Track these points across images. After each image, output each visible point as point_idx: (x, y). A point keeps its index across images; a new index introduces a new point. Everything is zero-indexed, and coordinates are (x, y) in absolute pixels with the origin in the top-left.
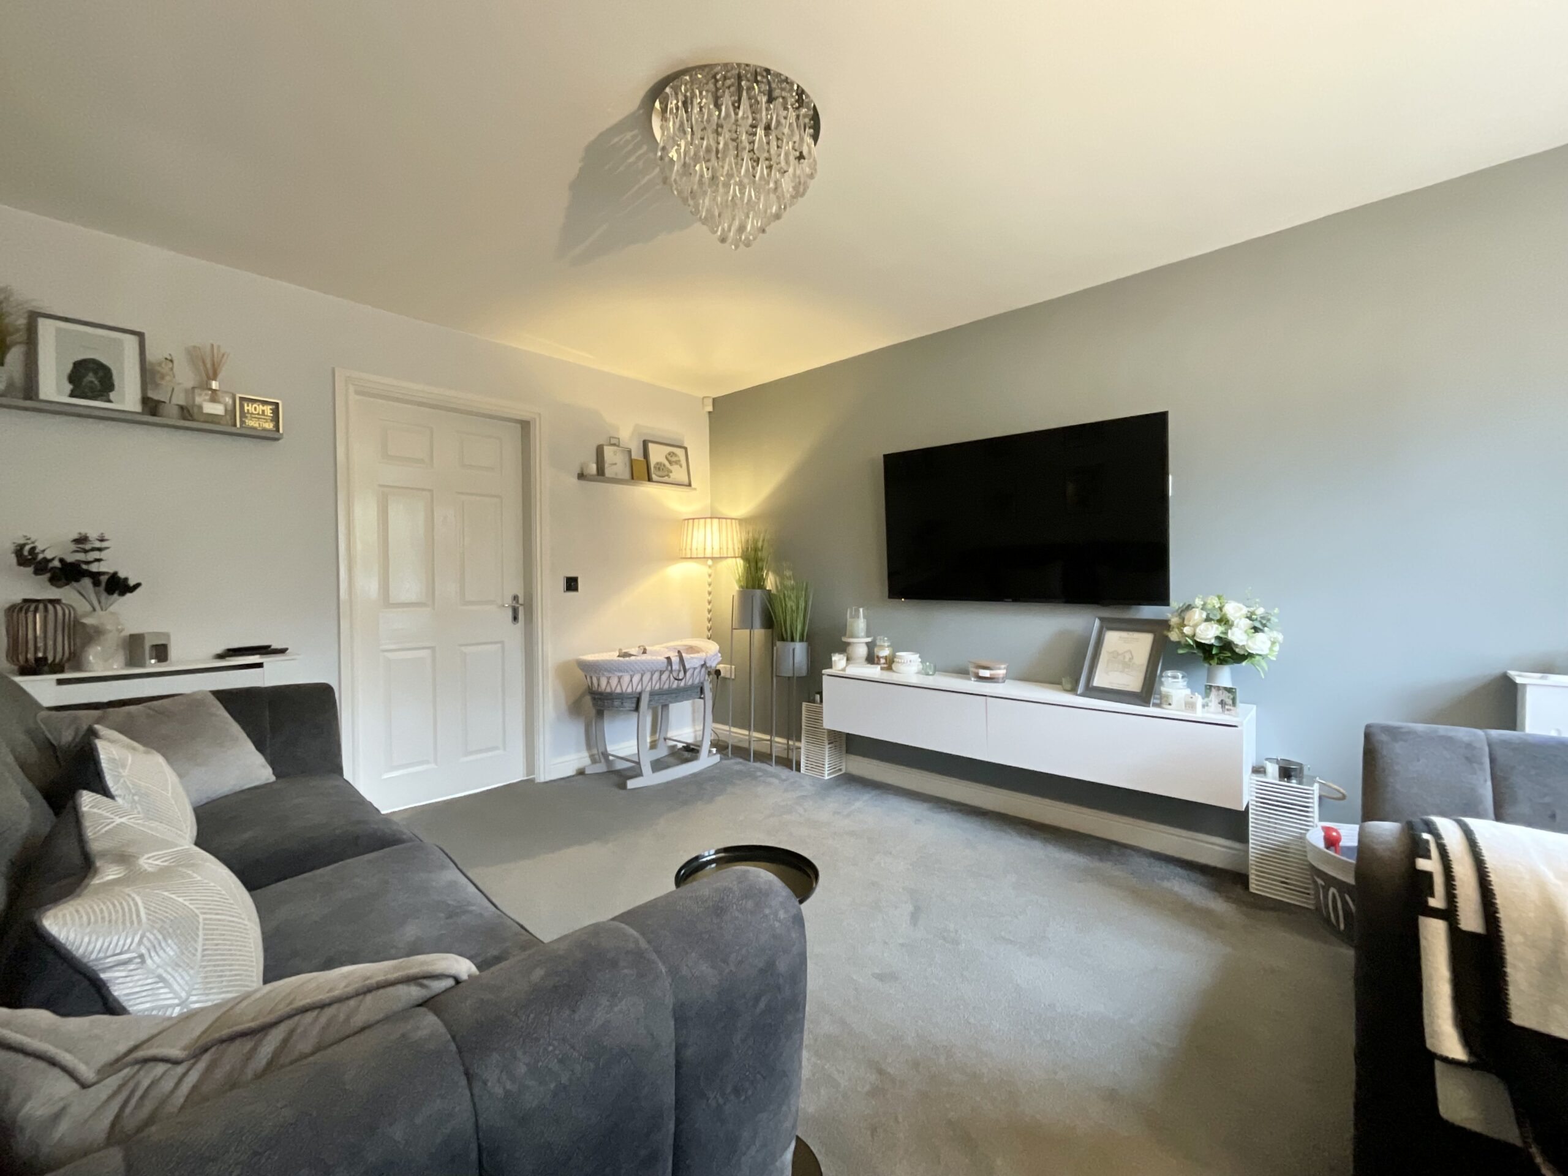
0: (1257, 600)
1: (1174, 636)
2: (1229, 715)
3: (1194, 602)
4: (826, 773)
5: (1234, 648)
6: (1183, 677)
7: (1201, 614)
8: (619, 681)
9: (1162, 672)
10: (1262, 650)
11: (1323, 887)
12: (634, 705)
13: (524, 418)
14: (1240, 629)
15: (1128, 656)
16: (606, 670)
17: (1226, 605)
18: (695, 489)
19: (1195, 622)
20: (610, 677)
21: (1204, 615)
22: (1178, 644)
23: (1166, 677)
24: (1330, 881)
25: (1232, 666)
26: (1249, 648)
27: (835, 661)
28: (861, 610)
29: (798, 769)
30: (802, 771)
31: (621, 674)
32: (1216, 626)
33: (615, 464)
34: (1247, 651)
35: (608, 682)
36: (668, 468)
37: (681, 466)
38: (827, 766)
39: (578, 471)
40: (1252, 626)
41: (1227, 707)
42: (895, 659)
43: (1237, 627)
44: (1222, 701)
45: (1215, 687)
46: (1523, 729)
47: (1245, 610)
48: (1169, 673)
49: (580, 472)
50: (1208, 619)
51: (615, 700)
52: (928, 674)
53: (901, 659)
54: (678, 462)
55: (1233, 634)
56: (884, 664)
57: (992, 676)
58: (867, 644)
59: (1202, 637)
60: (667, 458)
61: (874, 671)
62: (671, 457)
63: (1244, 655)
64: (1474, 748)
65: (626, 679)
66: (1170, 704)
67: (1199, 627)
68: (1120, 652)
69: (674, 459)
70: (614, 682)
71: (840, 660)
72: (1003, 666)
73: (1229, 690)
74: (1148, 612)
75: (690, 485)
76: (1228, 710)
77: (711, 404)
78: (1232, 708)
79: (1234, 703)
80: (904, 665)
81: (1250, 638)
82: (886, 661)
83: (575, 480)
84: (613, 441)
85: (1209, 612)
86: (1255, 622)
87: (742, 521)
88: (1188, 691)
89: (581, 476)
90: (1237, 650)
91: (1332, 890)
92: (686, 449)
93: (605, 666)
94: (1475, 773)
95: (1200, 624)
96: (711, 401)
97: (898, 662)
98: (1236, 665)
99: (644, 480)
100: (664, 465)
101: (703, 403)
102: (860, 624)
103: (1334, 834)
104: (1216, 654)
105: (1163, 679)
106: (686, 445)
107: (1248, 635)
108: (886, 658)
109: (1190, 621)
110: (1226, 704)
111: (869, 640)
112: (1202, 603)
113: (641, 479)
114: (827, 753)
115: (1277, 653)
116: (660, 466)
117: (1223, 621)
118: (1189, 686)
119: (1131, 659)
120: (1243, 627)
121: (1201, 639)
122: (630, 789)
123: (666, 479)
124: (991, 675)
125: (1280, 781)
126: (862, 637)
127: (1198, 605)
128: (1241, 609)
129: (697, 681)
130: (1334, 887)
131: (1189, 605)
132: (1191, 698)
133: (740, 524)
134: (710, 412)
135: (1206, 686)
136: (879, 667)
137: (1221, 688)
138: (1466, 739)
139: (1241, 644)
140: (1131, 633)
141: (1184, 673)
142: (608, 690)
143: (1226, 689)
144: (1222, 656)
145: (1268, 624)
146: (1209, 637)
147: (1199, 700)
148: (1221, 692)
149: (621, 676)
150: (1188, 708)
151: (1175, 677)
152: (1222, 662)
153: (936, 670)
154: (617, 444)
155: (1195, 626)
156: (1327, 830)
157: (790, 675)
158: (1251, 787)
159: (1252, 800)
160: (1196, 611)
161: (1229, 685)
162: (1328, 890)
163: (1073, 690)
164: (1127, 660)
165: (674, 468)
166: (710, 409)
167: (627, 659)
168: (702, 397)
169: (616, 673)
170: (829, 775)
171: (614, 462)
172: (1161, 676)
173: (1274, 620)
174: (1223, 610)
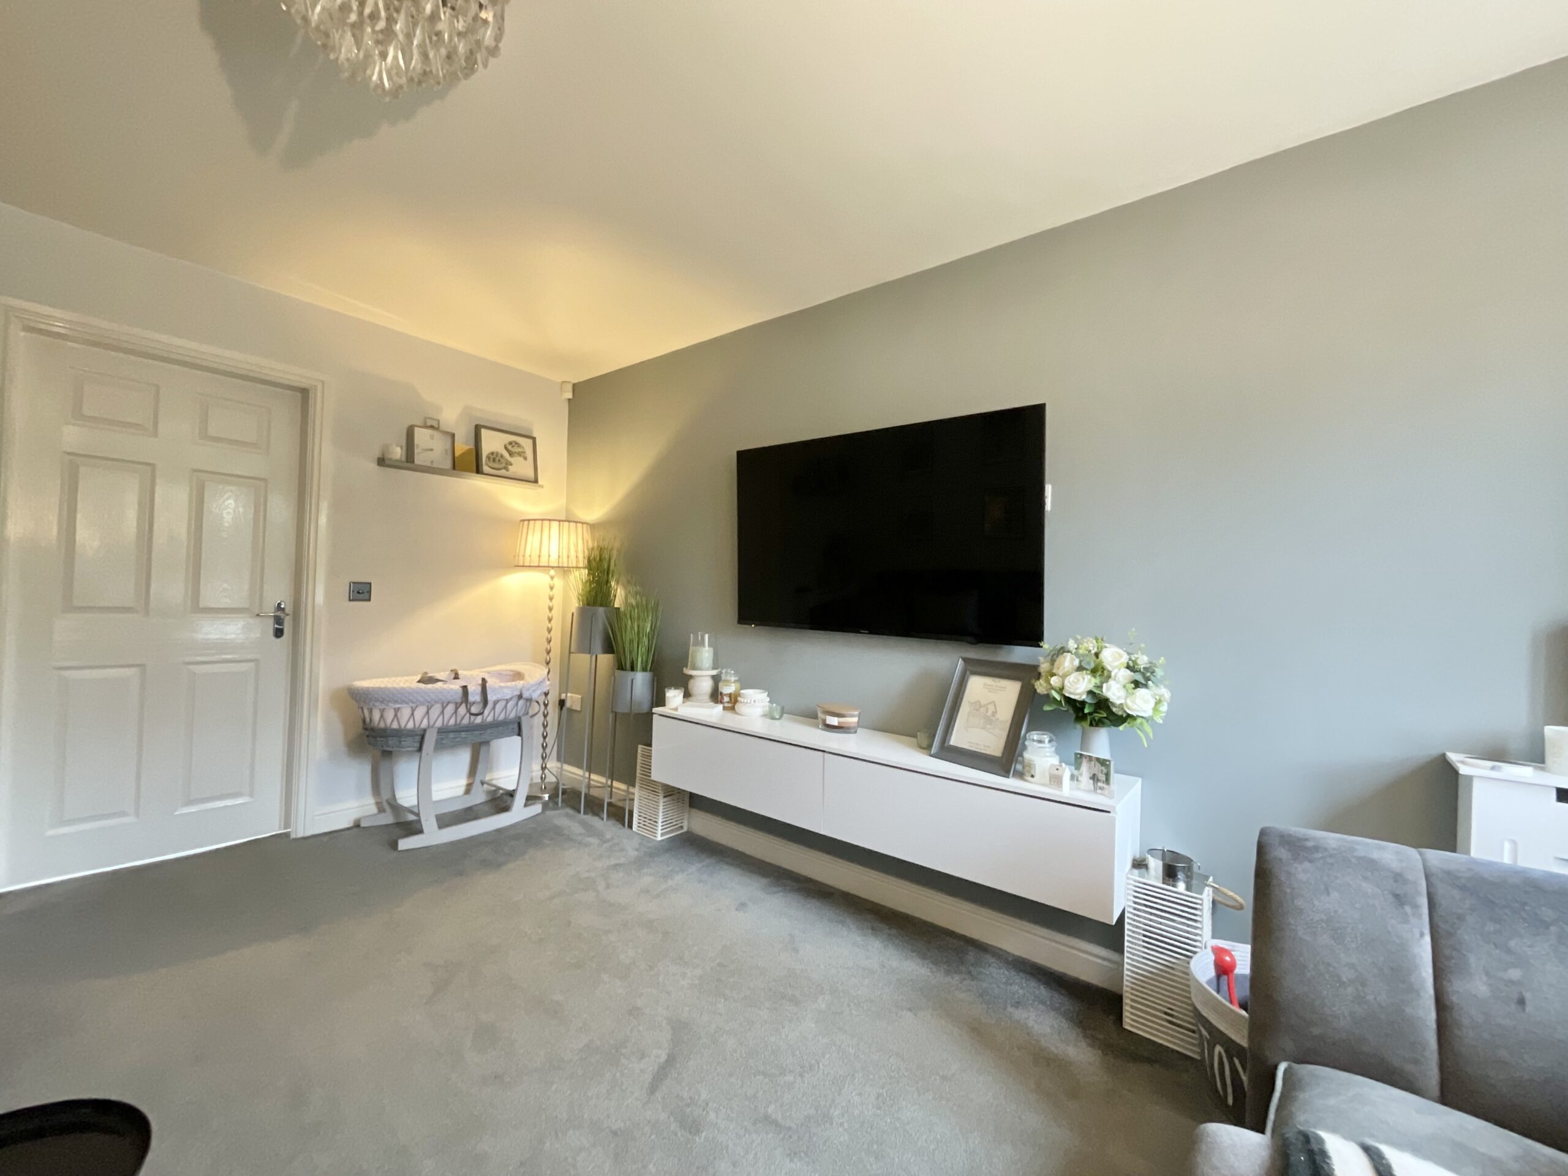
0: (1143, 645)
1: (1040, 687)
2: (1102, 794)
3: (1067, 644)
4: (659, 832)
5: (1111, 707)
6: (1050, 741)
7: (1072, 661)
8: (396, 715)
9: (1028, 731)
10: (1144, 711)
11: (1208, 1042)
12: (417, 745)
13: (303, 385)
14: (1118, 682)
15: (991, 708)
16: (377, 700)
17: (1104, 650)
18: (542, 486)
19: (1066, 670)
20: (384, 709)
21: (1076, 663)
22: (1048, 698)
23: (1030, 740)
24: (1217, 1036)
25: (1108, 728)
26: (1129, 709)
27: (669, 697)
28: (707, 636)
29: (630, 826)
30: (634, 829)
31: (397, 706)
32: (1088, 677)
33: (432, 450)
34: (1125, 712)
35: (382, 716)
36: (507, 460)
37: (525, 459)
38: (660, 824)
39: (377, 454)
40: (1132, 679)
41: (1100, 784)
42: (739, 699)
43: (1115, 680)
44: (1094, 775)
45: (1086, 757)
46: (1468, 852)
47: (1125, 658)
48: (1035, 735)
49: (380, 456)
50: (1080, 668)
51: (390, 738)
52: (773, 718)
53: (743, 698)
54: (521, 454)
55: (1108, 689)
56: (728, 702)
57: (841, 725)
58: (713, 677)
59: (1072, 691)
60: (506, 448)
61: (714, 713)
62: (513, 446)
63: (1122, 716)
64: (1406, 882)
65: (406, 712)
66: (1033, 776)
67: (1068, 678)
68: (983, 703)
69: (516, 449)
70: (389, 715)
71: (675, 696)
72: (856, 713)
73: (1103, 763)
74: (1019, 654)
75: (536, 481)
76: (1101, 788)
77: (571, 390)
78: (1105, 786)
79: (1107, 781)
80: (748, 705)
81: (1129, 694)
82: (731, 699)
83: (373, 466)
84: (429, 423)
85: (1082, 659)
86: (1137, 673)
87: (593, 527)
88: (1055, 760)
89: (382, 462)
90: (1114, 710)
91: (1218, 1049)
92: (534, 439)
93: (376, 696)
94: (1406, 921)
95: (1072, 673)
96: (570, 388)
97: (741, 702)
98: (1113, 728)
99: (471, 471)
100: (502, 456)
101: (561, 388)
102: (704, 654)
103: (1228, 959)
104: (1090, 714)
105: (1027, 743)
106: (534, 435)
107: (1127, 691)
108: (730, 695)
109: (1058, 668)
110: (1098, 780)
111: (714, 672)
112: (1076, 646)
113: (467, 469)
114: (661, 808)
115: (1164, 715)
116: (494, 457)
117: (1099, 671)
118: (1058, 752)
119: (994, 713)
120: (1121, 679)
121: (1071, 693)
122: (400, 851)
123: (503, 472)
124: (839, 723)
125: (1164, 883)
126: (707, 669)
127: (1071, 649)
128: (1121, 656)
129: (512, 715)
130: (1222, 1046)
131: (1062, 648)
132: (1057, 769)
133: (591, 528)
134: (569, 400)
135: (1076, 754)
136: (720, 707)
137: (1093, 759)
138: (1395, 865)
139: (1118, 702)
140: (997, 680)
141: (1052, 735)
142: (382, 725)
143: (1098, 759)
144: (1097, 716)
145: (1152, 677)
146: (1079, 691)
147: (1067, 771)
148: (1093, 763)
149: (399, 708)
150: (1052, 783)
151: (1040, 742)
152: (1097, 723)
153: (783, 712)
154: (436, 426)
155: (1064, 676)
156: (1218, 952)
157: (627, 711)
158: (1128, 889)
159: (1130, 906)
160: (1067, 656)
161: (1105, 755)
162: (1214, 1047)
163: (927, 748)
164: (990, 713)
165: (517, 461)
166: (570, 395)
167: (430, 686)
168: (559, 381)
169: (390, 704)
170: (662, 835)
171: (430, 447)
172: (1025, 739)
173: (1159, 672)
174: (1100, 657)
